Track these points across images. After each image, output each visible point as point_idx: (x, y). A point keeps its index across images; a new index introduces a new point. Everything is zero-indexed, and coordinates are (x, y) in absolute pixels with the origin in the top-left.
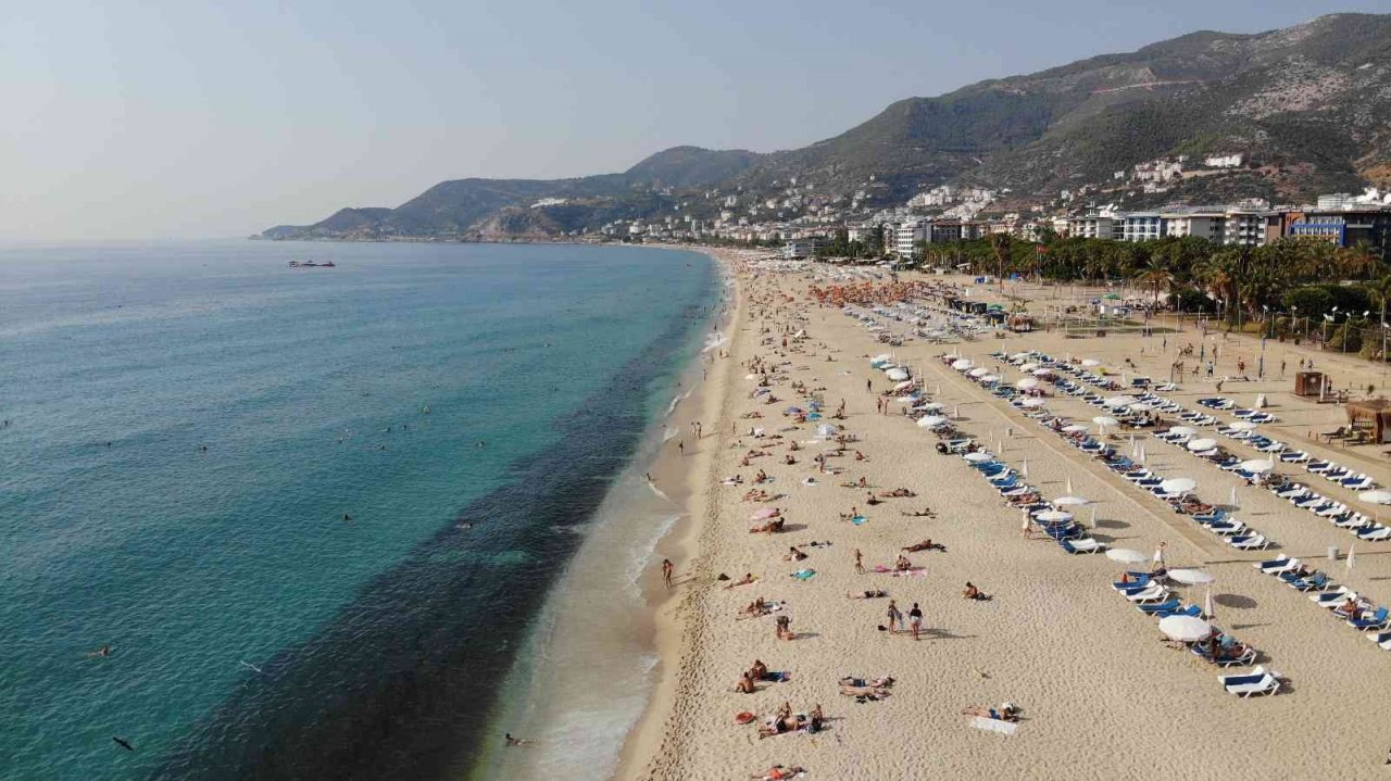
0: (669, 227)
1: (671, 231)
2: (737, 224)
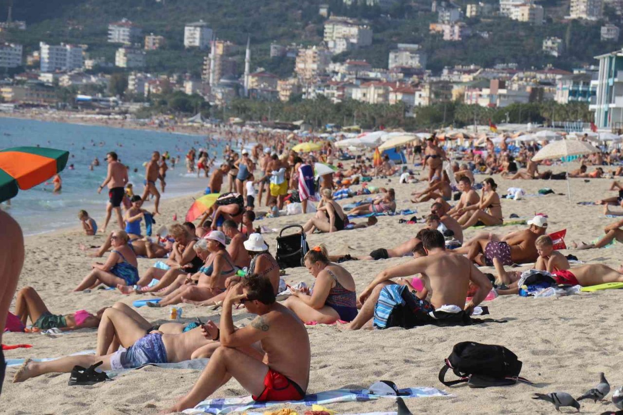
0: (120, 60)
1: (123, 73)
2: (383, 64)
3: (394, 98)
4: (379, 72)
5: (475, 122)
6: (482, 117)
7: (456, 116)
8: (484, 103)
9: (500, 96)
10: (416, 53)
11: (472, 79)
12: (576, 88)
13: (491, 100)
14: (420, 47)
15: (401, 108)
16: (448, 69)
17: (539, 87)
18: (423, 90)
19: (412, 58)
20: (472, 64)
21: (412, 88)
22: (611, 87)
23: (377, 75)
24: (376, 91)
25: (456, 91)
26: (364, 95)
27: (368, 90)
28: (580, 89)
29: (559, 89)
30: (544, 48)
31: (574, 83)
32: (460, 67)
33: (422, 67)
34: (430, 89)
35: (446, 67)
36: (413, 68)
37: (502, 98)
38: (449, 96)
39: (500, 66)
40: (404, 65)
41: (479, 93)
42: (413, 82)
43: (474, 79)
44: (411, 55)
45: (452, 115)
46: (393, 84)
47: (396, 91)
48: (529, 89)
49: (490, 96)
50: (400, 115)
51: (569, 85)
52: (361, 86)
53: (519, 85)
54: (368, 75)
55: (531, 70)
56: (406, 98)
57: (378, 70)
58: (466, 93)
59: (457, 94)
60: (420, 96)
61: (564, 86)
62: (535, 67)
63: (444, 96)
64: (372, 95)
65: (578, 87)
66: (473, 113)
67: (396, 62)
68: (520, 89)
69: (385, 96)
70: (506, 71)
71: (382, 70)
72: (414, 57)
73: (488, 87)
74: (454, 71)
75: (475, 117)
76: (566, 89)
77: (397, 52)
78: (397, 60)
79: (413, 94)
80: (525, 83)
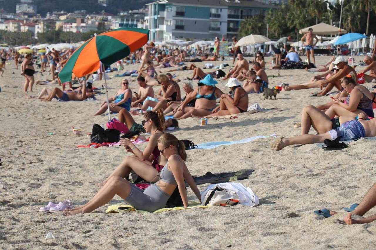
3: (24, 29)
4: (12, 15)
5: (71, 41)
6: (75, 38)
7: (60, 37)
8: (74, 31)
9: (82, 27)
10: (31, 5)
11: (66, 18)
12: (122, 23)
13: (77, 29)
14: (33, 2)
15: (29, 34)
16: (50, 13)
17: (103, 22)
18: (40, 24)
19: (29, 7)
20: (62, 11)
21: (33, 24)
22: (156, 20)
23: (11, 17)
24: (13, 25)
25: (58, 25)
26: (7, 27)
27: (9, 24)
28: (125, 23)
29: (113, 23)
30: (99, 2)
31: (121, 20)
32: (56, 12)
33: (35, 12)
34: (44, 24)
35: (48, 12)
36: (30, 13)
37: (83, 28)
38: (54, 28)
39: (77, 12)
40: (25, 11)
41: (71, 25)
42: (33, 20)
43: (67, 18)
44: (28, 6)
45: (58, 38)
46: (22, 21)
47: (24, 25)
48: (97, 23)
49: (77, 27)
50: (29, 38)
51: (119, 21)
52: (5, 23)
53: (92, 21)
54: (6, 17)
55: (93, 14)
56: (30, 29)
57: (12, 14)
58: (63, 26)
59: (59, 26)
60: (38, 27)
61: (116, 22)
62: (95, 12)
63: (51, 27)
64: (11, 27)
65: (124, 22)
66: (70, 36)
67: (20, 10)
68: (92, 23)
69: (19, 27)
70: (80, 14)
71: (13, 14)
72: (30, 7)
73: (75, 22)
74: (53, 14)
75: (71, 38)
76: (117, 23)
77: (20, 4)
78: (21, 8)
79: (34, 26)
80: (95, 20)
